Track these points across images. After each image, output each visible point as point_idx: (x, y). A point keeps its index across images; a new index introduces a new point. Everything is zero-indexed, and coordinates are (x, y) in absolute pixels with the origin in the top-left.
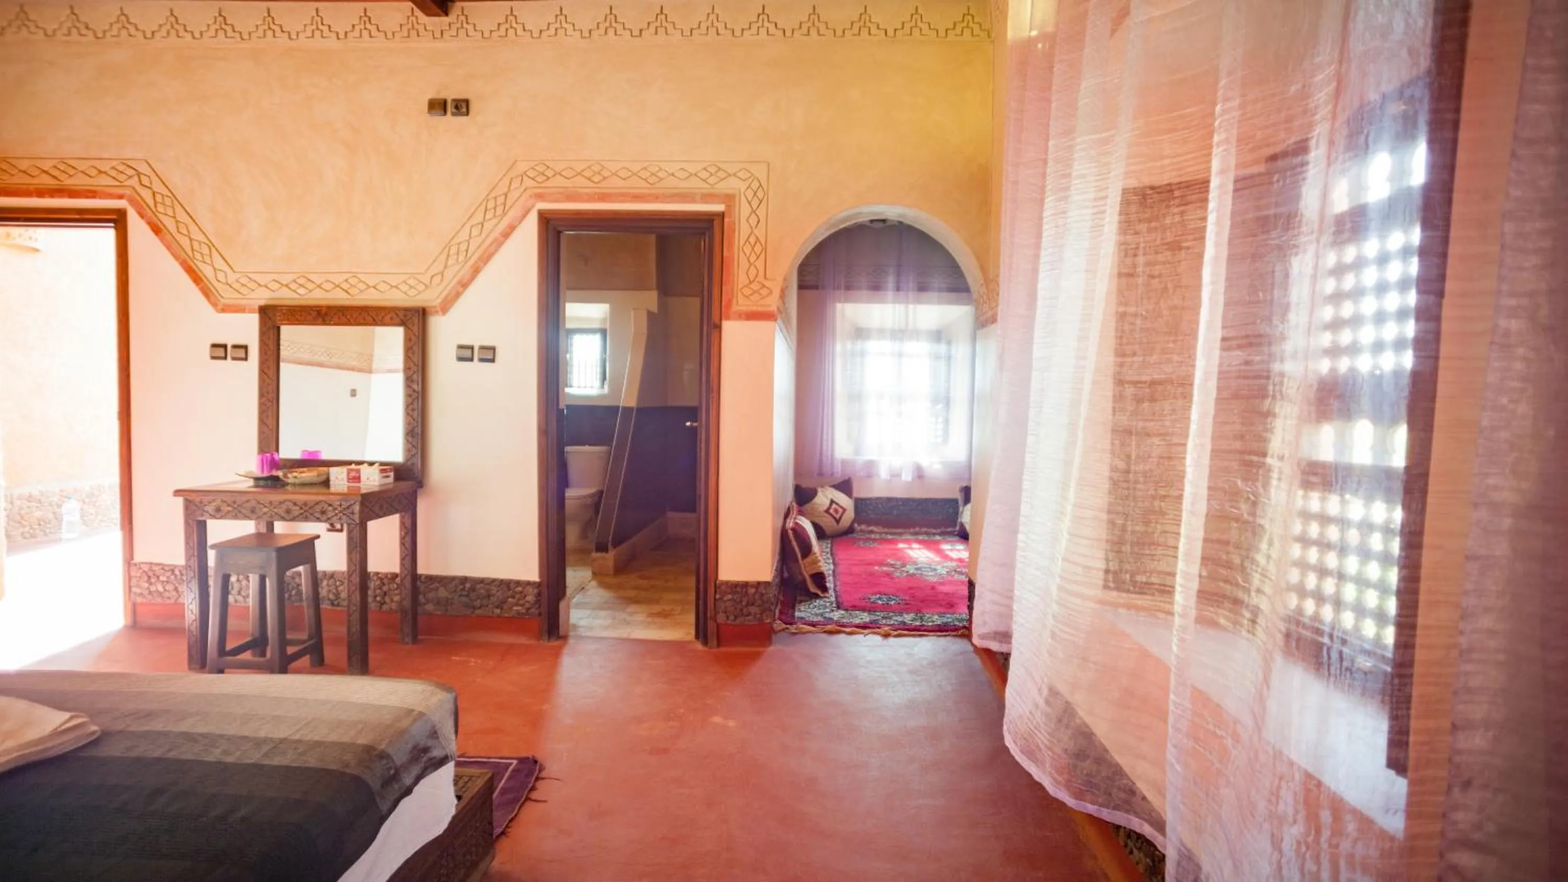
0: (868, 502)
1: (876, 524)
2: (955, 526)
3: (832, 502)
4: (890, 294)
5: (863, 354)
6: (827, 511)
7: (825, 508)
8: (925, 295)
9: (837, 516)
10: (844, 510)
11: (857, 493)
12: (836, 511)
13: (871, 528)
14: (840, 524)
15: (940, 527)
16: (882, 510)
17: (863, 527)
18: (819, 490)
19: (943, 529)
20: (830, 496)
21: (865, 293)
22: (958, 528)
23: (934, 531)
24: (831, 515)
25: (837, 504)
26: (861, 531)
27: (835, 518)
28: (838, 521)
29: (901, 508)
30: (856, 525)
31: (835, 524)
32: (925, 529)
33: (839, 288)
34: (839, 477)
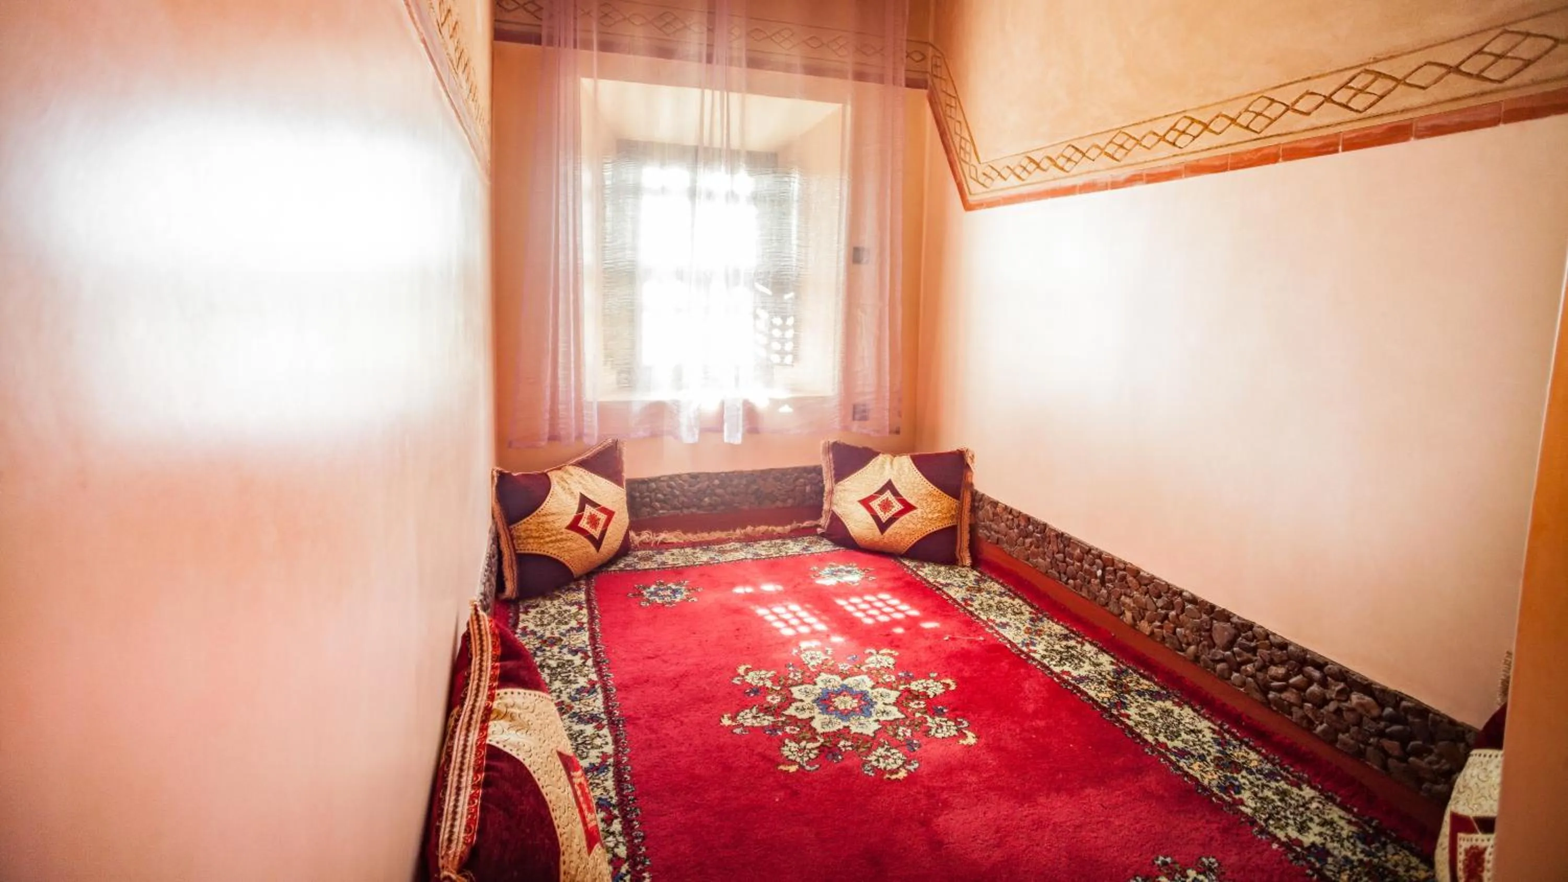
0: (653, 485)
1: (671, 524)
2: (819, 516)
3: (584, 501)
4: (694, 68)
5: (637, 190)
6: (574, 526)
7: (569, 520)
8: (762, 75)
9: (596, 533)
10: (610, 514)
11: (630, 472)
12: (593, 521)
13: (662, 536)
14: (602, 549)
15: (790, 523)
16: (682, 499)
17: (646, 536)
18: (554, 476)
19: (795, 525)
20: (578, 490)
21: (640, 61)
22: (824, 521)
23: (779, 529)
24: (582, 531)
25: (594, 505)
26: (644, 545)
27: (590, 538)
28: (597, 543)
29: (719, 491)
30: (632, 534)
31: (592, 549)
32: (762, 528)
33: (587, 45)
34: (593, 441)
